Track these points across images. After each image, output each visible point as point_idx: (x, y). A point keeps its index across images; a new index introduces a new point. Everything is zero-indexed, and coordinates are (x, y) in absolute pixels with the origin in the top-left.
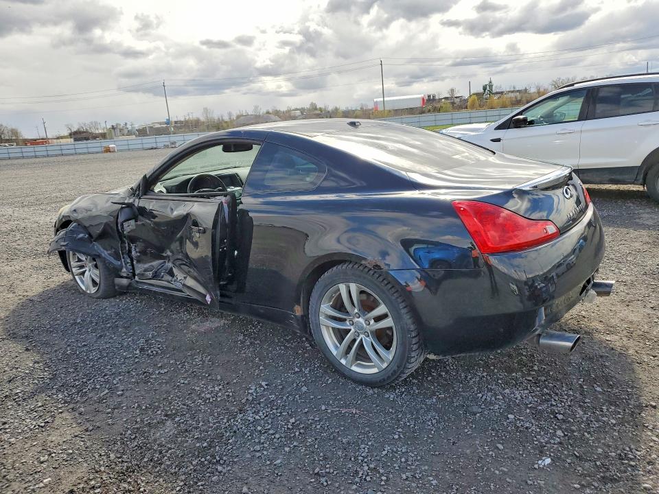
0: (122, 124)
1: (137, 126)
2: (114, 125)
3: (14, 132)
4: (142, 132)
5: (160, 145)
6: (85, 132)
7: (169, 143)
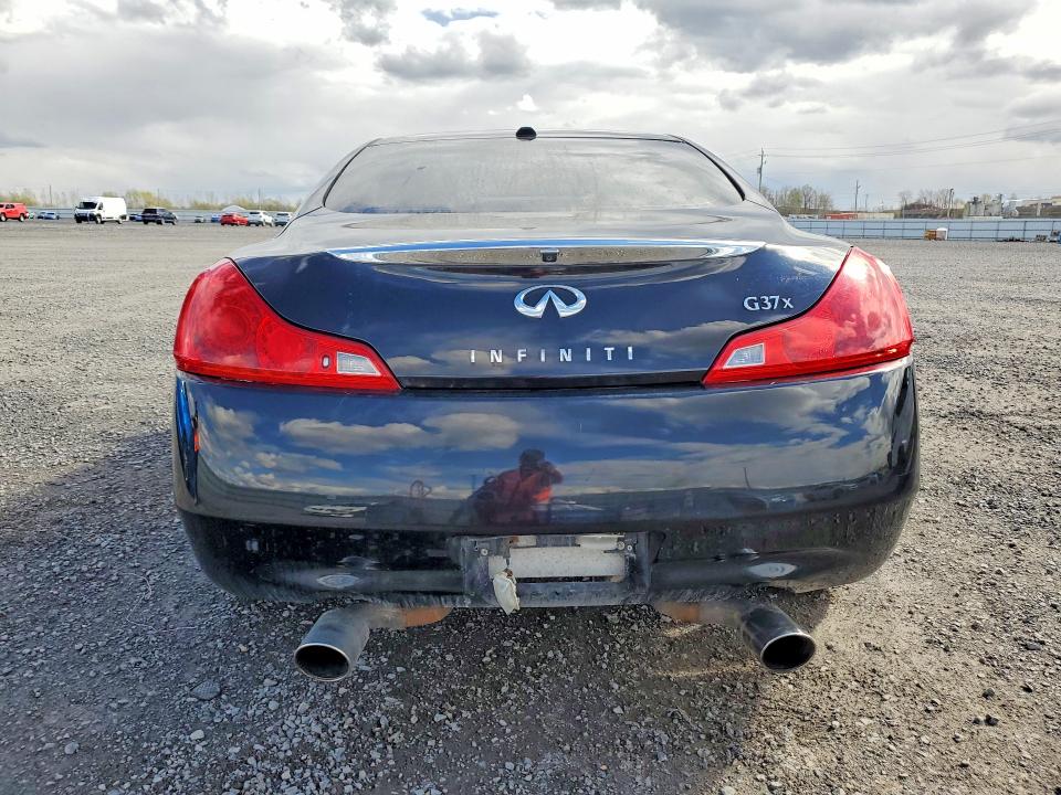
0: (994, 195)
1: (1019, 202)
2: (980, 197)
3: (824, 200)
4: (1026, 212)
5: (1029, 235)
6: (926, 206)
7: (1048, 234)
